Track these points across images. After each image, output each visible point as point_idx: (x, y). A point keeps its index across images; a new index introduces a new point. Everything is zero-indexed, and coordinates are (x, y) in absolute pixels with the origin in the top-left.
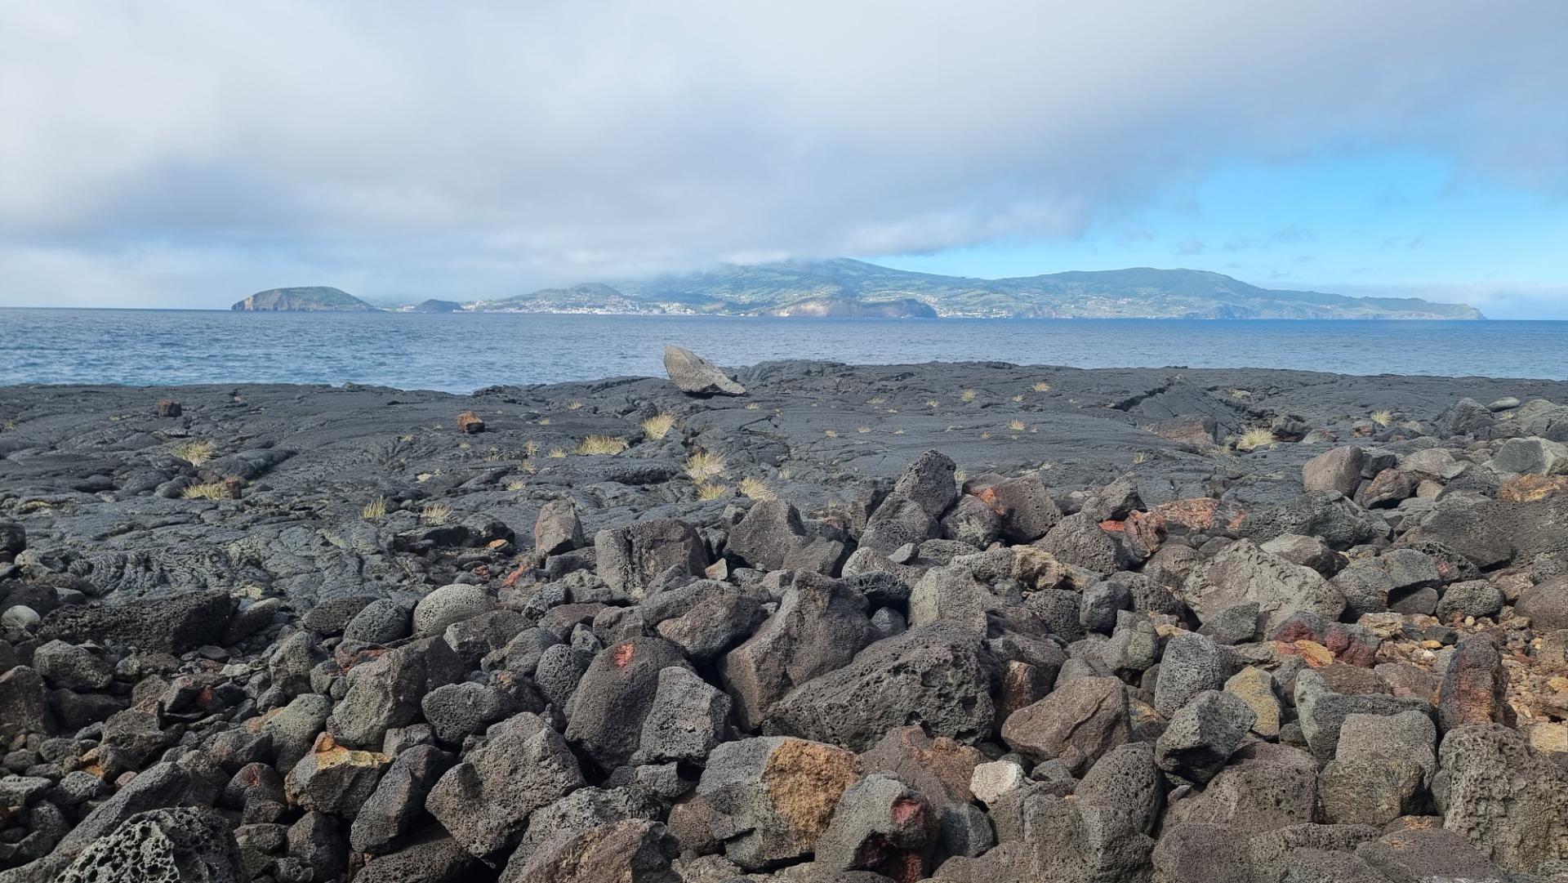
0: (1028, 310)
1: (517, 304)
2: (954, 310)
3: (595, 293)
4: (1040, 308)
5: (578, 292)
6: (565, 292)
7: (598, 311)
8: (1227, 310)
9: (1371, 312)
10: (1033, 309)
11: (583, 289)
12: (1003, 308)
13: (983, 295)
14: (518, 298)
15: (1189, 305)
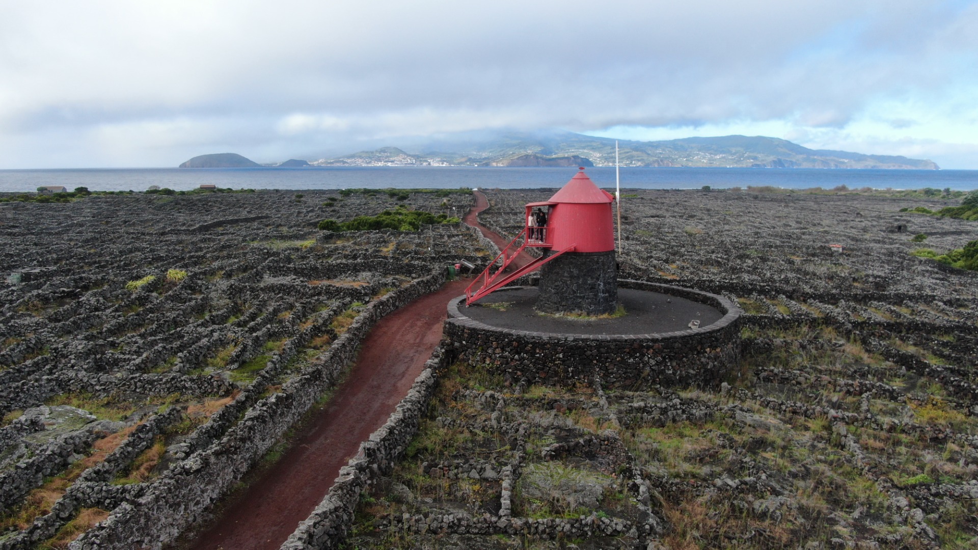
0: (654, 162)
1: (342, 161)
2: (608, 162)
3: (390, 153)
4: (662, 161)
5: (380, 152)
6: (372, 153)
7: (389, 164)
8: (779, 163)
9: (870, 164)
10: (657, 161)
11: (383, 151)
12: (639, 161)
13: (628, 152)
14: (344, 157)
15: (755, 158)
